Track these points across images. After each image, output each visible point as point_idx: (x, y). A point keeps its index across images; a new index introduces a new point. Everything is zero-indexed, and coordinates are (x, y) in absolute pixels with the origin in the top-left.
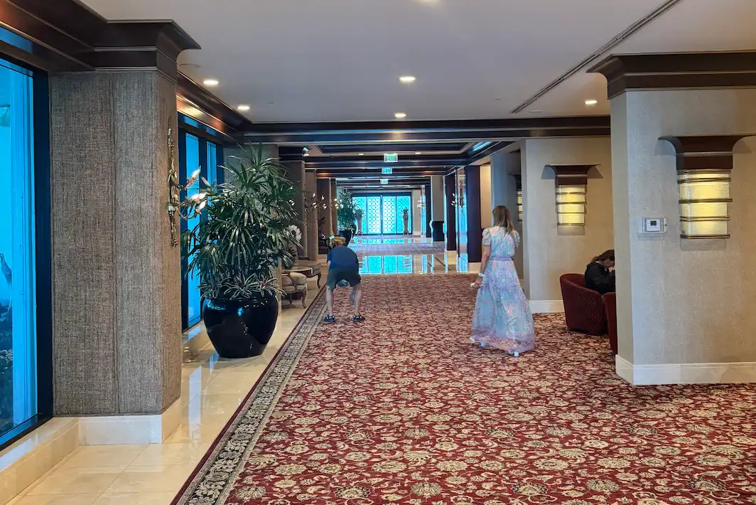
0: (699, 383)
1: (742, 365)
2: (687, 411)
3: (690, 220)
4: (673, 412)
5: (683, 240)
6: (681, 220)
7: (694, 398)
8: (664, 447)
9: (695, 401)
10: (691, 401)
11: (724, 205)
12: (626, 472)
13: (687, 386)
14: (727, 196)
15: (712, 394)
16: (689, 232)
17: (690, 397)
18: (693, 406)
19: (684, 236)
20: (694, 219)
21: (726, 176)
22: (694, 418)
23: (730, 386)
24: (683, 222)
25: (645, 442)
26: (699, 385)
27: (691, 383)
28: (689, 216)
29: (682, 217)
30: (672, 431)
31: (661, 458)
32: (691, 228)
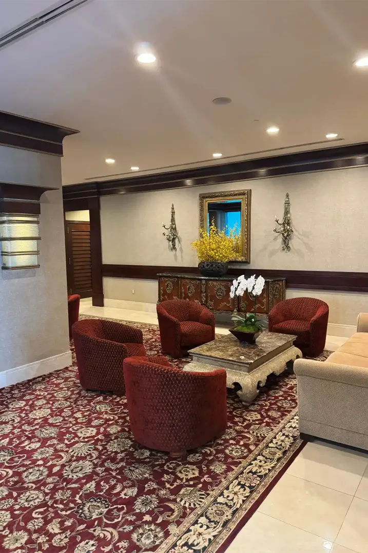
0: (20, 381)
1: (49, 360)
2: (27, 415)
3: (10, 254)
4: (16, 421)
5: (5, 271)
6: (2, 255)
7: (25, 398)
8: (31, 470)
9: (27, 401)
10: (24, 403)
11: (35, 242)
12: (11, 532)
13: (12, 388)
14: (36, 235)
15: (35, 390)
16: (10, 265)
17: (21, 398)
18: (27, 408)
19: (5, 268)
20: (13, 254)
21: (35, 219)
22: (36, 422)
23: (44, 378)
24: (4, 256)
25: (11, 472)
26: (21, 384)
27: (14, 384)
28: (9, 251)
29: (2, 252)
30: (28, 445)
31: (35, 489)
32: (11, 261)
